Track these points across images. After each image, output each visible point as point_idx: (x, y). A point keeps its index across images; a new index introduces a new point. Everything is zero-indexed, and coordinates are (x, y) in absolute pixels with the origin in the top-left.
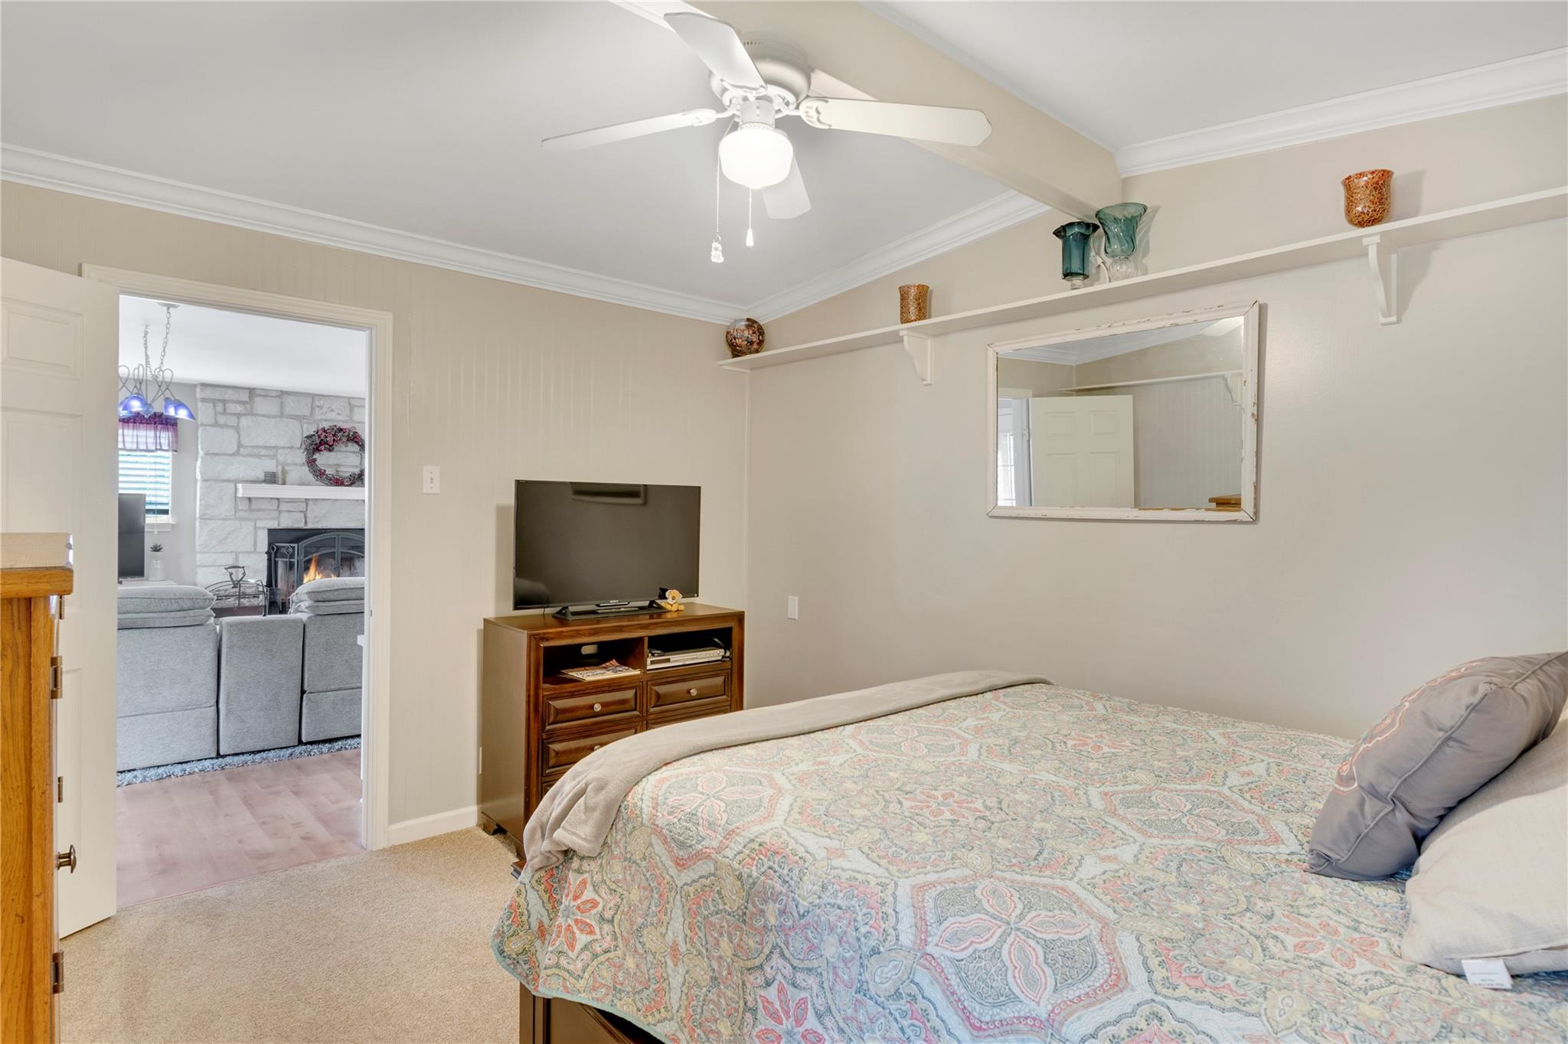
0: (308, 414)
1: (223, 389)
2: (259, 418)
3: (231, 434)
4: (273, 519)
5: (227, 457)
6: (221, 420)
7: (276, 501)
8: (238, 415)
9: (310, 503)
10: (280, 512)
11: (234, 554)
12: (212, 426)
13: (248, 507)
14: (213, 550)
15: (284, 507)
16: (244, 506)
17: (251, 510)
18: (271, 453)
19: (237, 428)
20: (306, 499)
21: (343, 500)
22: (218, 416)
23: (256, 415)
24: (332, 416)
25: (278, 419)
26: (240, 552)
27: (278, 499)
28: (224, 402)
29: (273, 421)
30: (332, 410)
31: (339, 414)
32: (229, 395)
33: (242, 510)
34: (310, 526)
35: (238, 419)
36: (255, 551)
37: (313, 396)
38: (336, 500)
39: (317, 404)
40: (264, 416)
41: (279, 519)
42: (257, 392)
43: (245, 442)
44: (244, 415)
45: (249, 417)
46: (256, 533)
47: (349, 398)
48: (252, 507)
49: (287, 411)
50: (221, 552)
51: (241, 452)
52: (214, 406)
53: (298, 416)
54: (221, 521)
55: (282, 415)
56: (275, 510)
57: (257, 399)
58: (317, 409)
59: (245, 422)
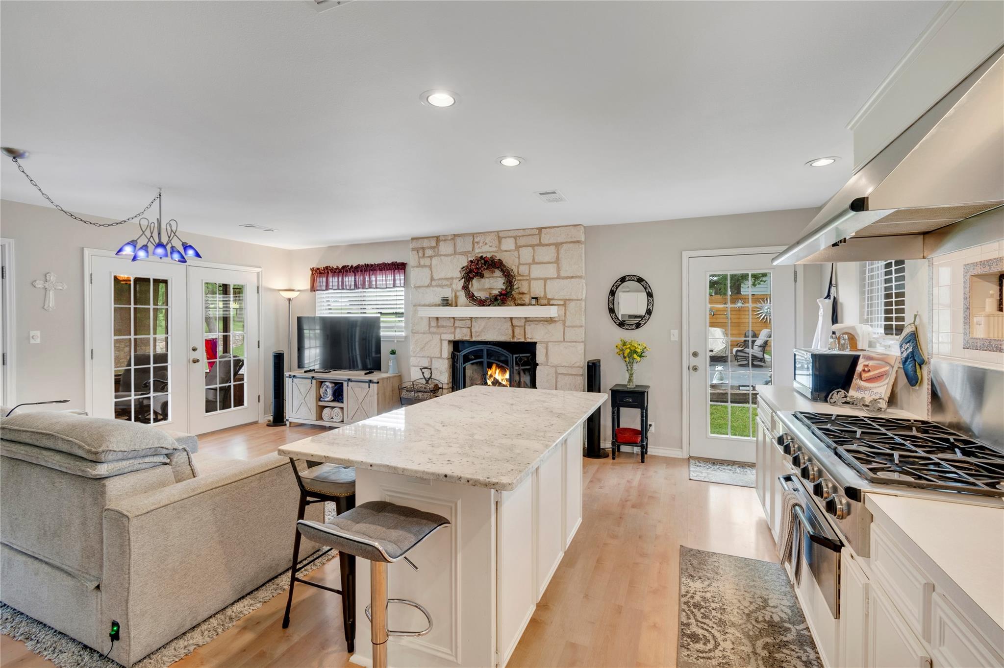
0: (471, 250)
1: (422, 240)
2: (442, 257)
3: (427, 270)
4: (451, 333)
5: (425, 288)
6: (422, 262)
7: (453, 320)
8: (431, 257)
9: (473, 320)
10: (455, 328)
11: (429, 359)
12: (417, 267)
13: (436, 325)
14: (418, 355)
15: (458, 324)
16: (434, 323)
17: (438, 327)
18: (448, 283)
19: (430, 267)
20: (471, 318)
21: (495, 318)
22: (421, 259)
23: (441, 255)
24: (486, 248)
25: (453, 256)
26: (433, 357)
27: (454, 318)
28: (423, 249)
29: (449, 258)
30: (486, 244)
31: (490, 246)
32: (426, 244)
33: (433, 326)
34: (474, 339)
35: (431, 260)
36: (441, 357)
37: (473, 235)
38: (490, 318)
39: (476, 240)
40: (445, 255)
41: (454, 333)
42: (441, 238)
43: (435, 277)
44: (435, 256)
45: (436, 257)
46: (441, 343)
47: (498, 232)
48: (439, 324)
49: (458, 250)
50: (422, 357)
51: (433, 284)
52: (418, 253)
53: (465, 252)
54: (421, 335)
55: (455, 253)
56: (452, 326)
57: (442, 244)
58: (476, 244)
59: (435, 261)
